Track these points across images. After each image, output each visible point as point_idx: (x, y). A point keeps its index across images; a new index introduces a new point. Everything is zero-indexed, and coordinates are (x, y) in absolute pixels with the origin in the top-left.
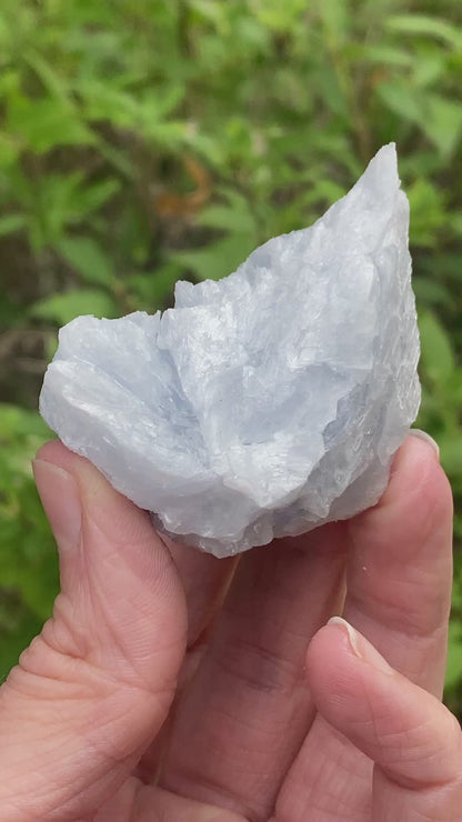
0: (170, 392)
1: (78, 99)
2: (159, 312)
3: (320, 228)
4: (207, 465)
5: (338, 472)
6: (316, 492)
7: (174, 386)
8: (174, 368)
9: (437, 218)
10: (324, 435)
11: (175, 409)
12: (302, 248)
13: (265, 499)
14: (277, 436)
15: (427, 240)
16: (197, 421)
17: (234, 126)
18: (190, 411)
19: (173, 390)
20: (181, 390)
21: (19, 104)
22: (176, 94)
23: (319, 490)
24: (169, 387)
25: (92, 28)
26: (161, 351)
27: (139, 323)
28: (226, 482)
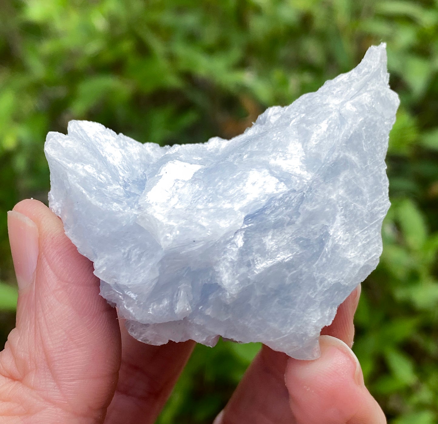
1: (172, 58)
9: (412, 136)
15: (405, 151)
17: (278, 74)
21: (132, 61)
22: (236, 54)
25: (180, 10)
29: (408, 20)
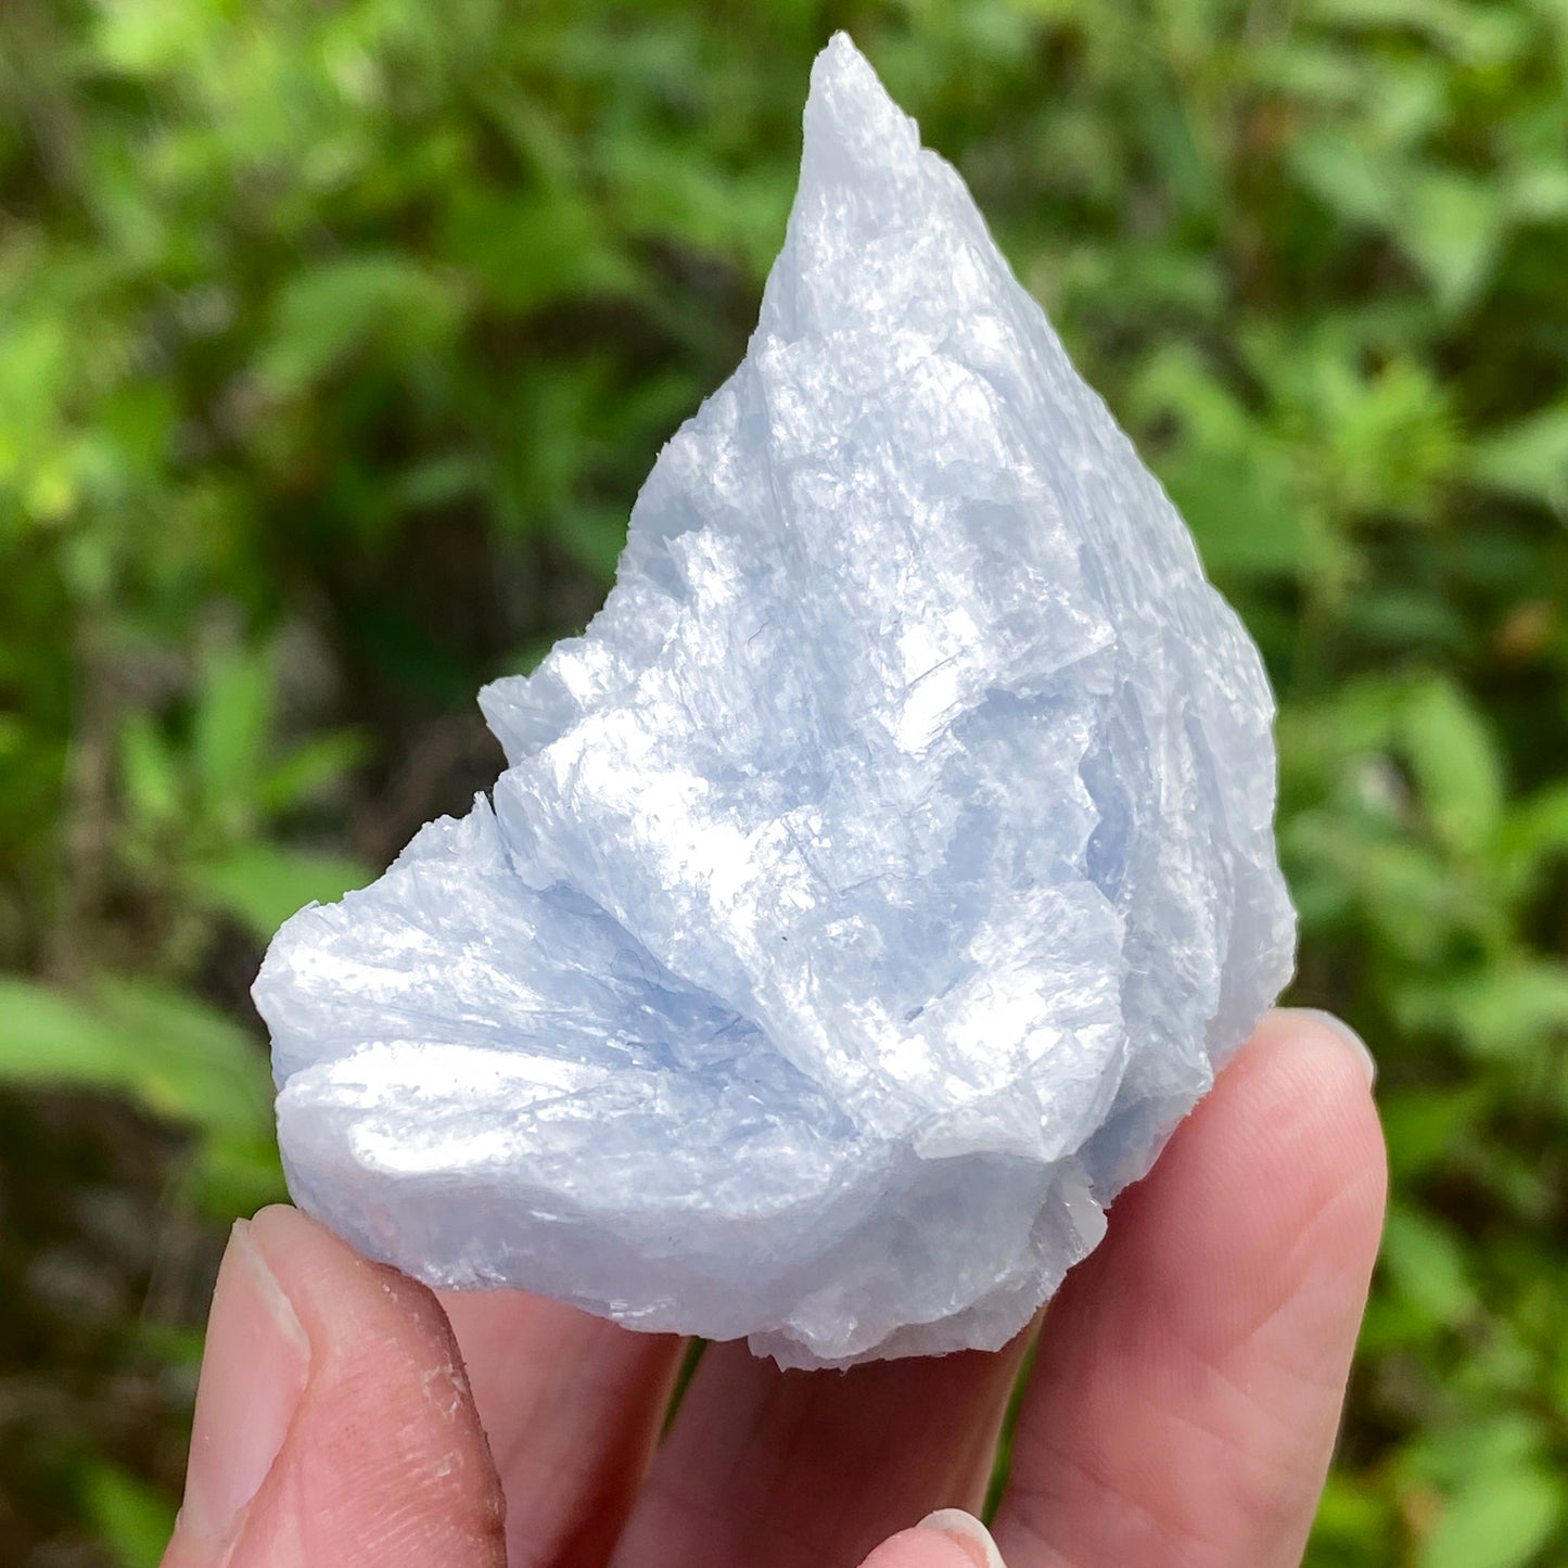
0: (631, 989)
1: (598, 189)
2: (480, 797)
3: (770, 352)
4: (844, 1130)
5: (1179, 952)
6: (1154, 1038)
7: (636, 971)
8: (605, 921)
10: (1092, 877)
11: (672, 1027)
12: (756, 430)
13: (1047, 1135)
14: (979, 950)
15: (1419, 506)
16: (754, 1028)
18: (716, 1011)
19: (636, 981)
20: (660, 970)
21: (468, 203)
23: (1159, 1025)
24: (624, 978)
26: (544, 896)
27: (444, 853)
28: (925, 1149)
29: (1414, 41)
